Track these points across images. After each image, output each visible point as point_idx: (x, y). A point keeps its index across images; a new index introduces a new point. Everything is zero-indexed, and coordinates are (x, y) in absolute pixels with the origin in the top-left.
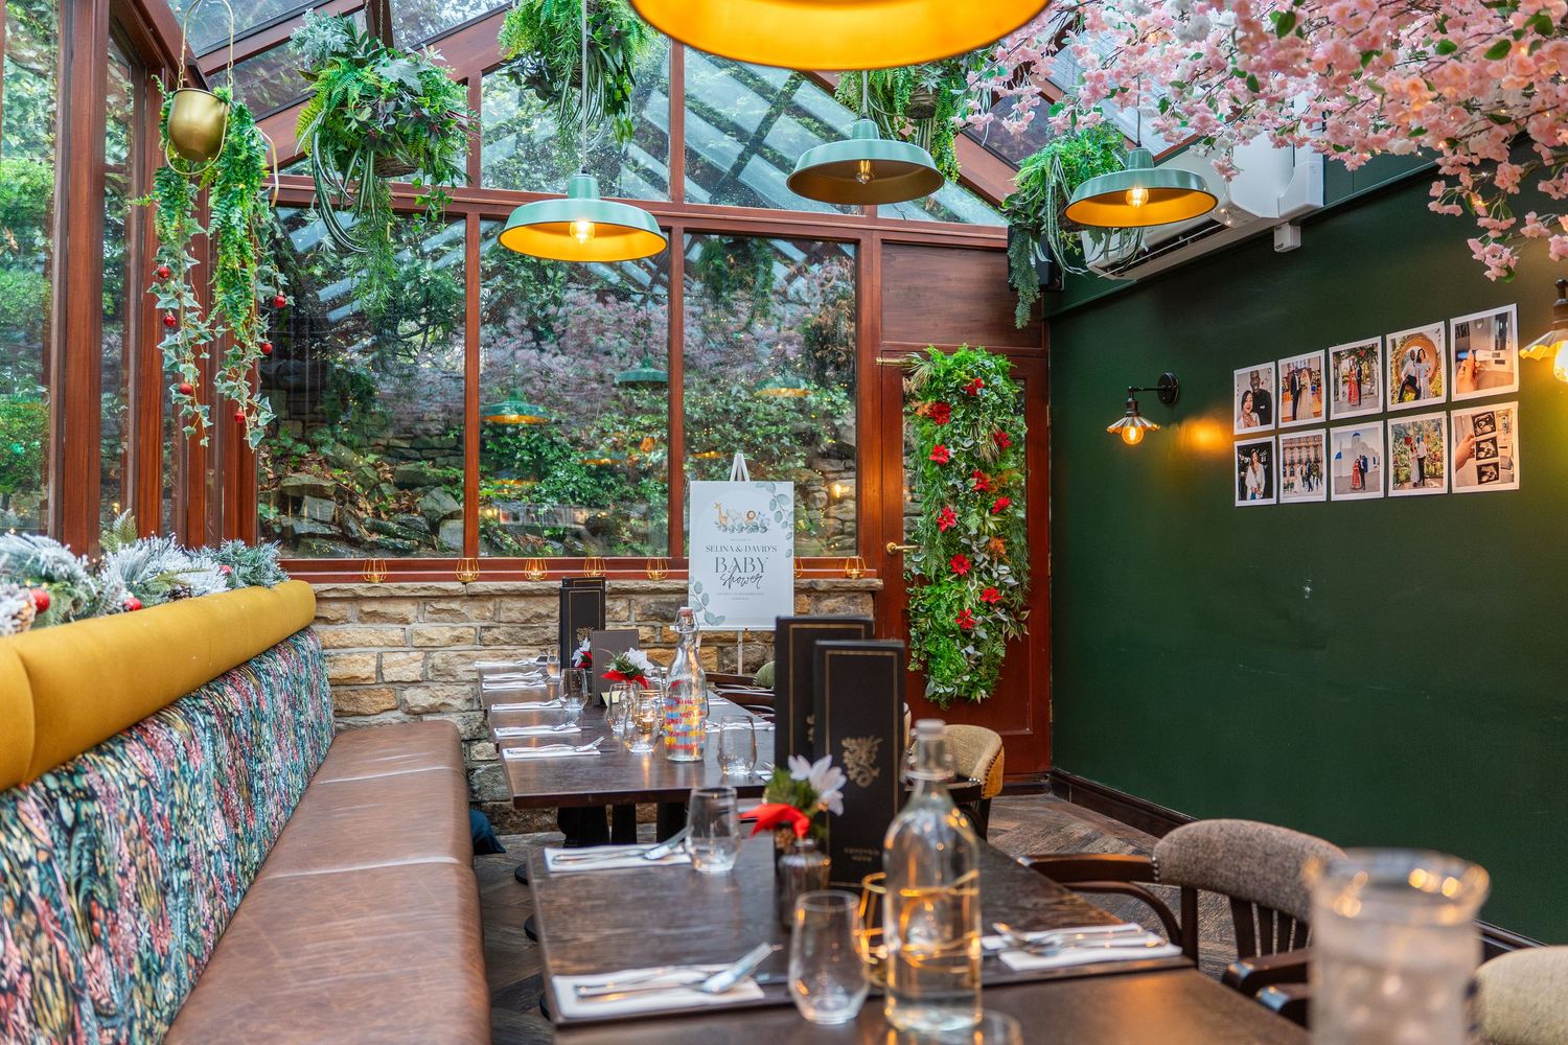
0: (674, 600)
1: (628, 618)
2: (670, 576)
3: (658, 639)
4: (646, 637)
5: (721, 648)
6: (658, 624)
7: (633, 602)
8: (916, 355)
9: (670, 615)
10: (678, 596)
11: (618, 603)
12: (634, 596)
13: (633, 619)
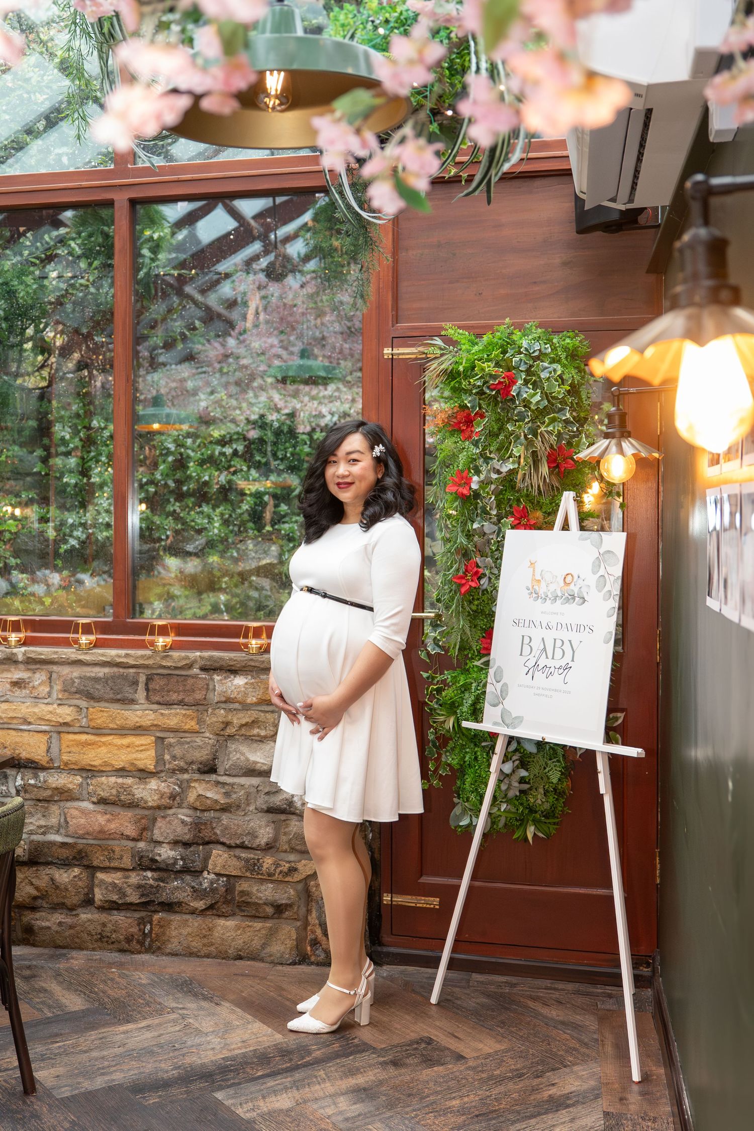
0: (101, 675)
1: (49, 694)
2: (97, 644)
3: (84, 722)
4: (68, 719)
5: (162, 739)
6: (83, 704)
7: (54, 676)
8: (438, 342)
9: (96, 694)
10: (106, 670)
11: (37, 675)
12: (55, 668)
13: (54, 696)
